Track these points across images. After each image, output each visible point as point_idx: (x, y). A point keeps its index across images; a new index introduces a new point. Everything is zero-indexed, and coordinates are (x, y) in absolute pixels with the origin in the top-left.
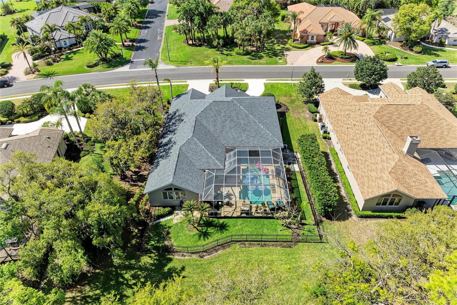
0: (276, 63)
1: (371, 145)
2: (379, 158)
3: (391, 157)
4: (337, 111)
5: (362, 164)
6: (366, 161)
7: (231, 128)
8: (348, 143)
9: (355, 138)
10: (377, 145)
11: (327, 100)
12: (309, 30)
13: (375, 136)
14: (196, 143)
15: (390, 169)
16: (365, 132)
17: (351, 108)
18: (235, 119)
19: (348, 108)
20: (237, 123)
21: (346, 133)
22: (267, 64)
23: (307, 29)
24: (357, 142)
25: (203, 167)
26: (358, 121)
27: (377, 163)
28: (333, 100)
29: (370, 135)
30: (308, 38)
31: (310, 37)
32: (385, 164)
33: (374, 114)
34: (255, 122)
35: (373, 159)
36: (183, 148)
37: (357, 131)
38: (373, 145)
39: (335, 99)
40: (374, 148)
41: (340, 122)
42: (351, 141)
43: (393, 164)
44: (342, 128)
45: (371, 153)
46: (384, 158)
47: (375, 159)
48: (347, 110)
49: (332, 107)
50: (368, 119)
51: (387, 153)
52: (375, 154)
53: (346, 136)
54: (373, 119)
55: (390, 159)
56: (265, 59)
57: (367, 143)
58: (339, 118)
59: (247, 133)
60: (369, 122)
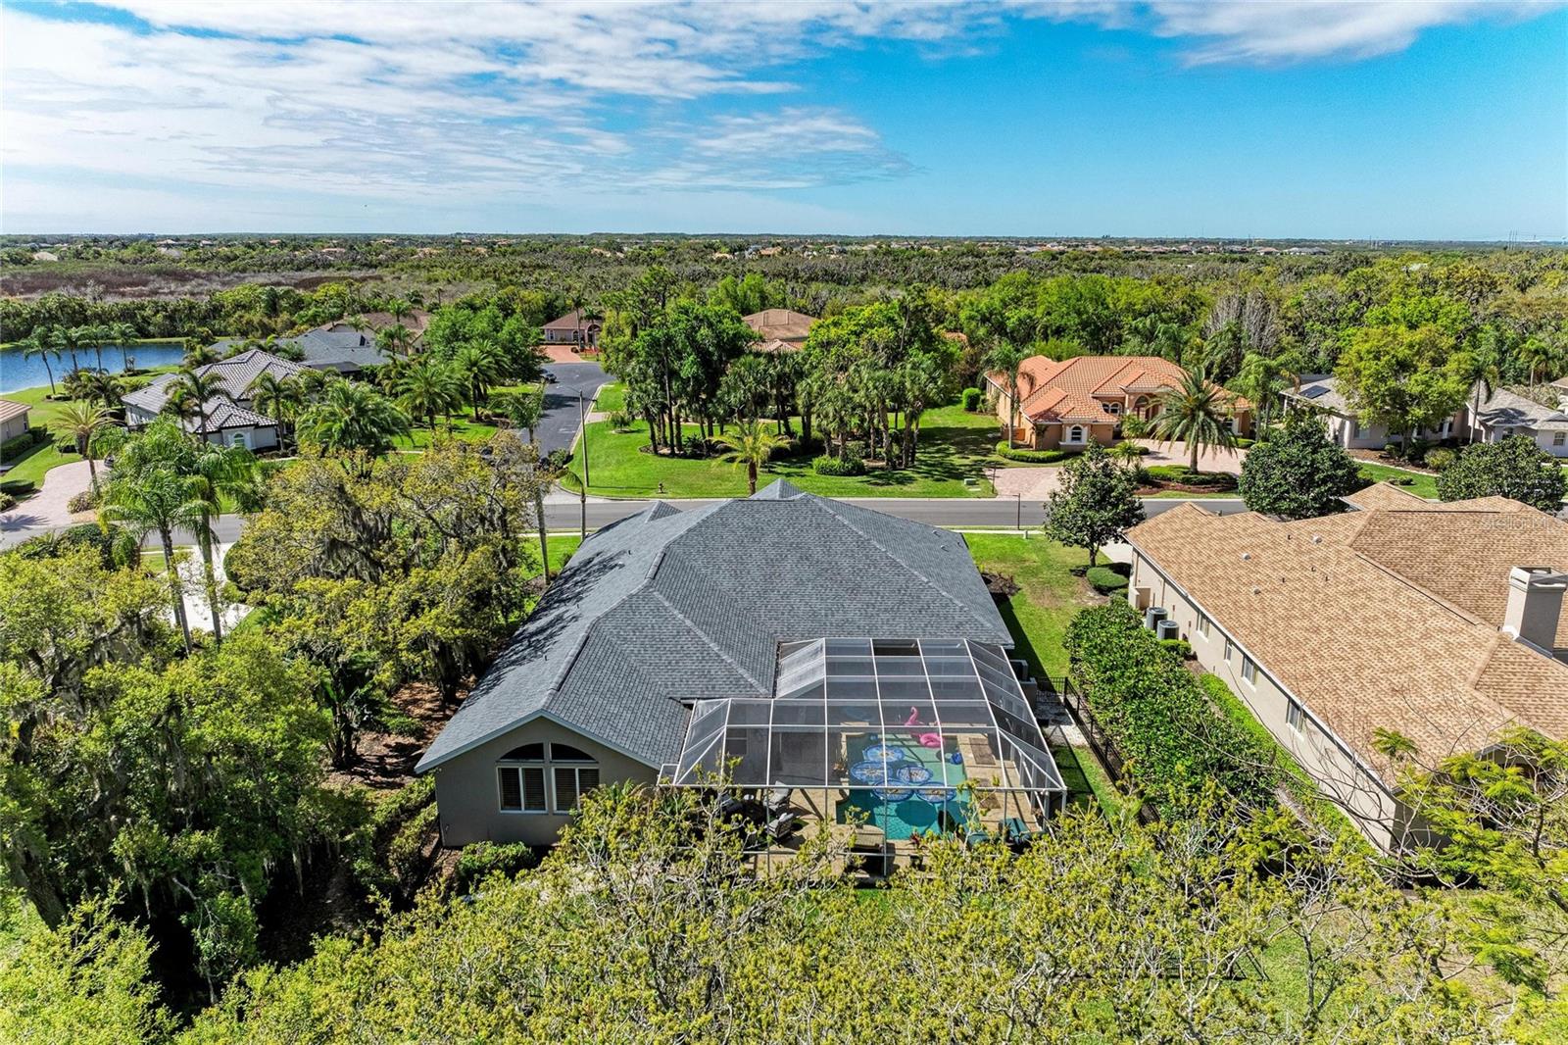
0: (960, 493)
1: (1365, 620)
2: (1415, 651)
3: (1465, 638)
4: (1204, 558)
5: (1346, 679)
6: (1360, 668)
7: (800, 583)
8: (1271, 630)
9: (1296, 613)
10: (1393, 616)
11: (1159, 538)
12: (1062, 409)
13: (1378, 595)
14: (658, 609)
15: (1473, 675)
16: (1331, 591)
17: (1256, 541)
18: (818, 552)
19: (1246, 541)
20: (826, 566)
21: (1257, 605)
22: (925, 494)
23: (1057, 409)
24: (1306, 623)
25: (682, 691)
26: (1293, 568)
27: (1412, 667)
28: (1183, 534)
29: (1354, 594)
30: (1060, 436)
31: (1069, 431)
32: (1447, 665)
33: (1351, 538)
34: (894, 564)
35: (1387, 657)
36: (608, 627)
37: (1298, 595)
38: (1376, 618)
39: (1188, 530)
40: (1385, 625)
41: (1222, 584)
42: (1281, 624)
43: (1482, 658)
44: (1234, 597)
45: (1377, 642)
46: (1433, 645)
47: (1397, 656)
48: (1243, 548)
49: (1185, 552)
50: (1332, 556)
51: (1442, 630)
52: (1392, 642)
53: (1257, 616)
54: (1350, 553)
55: (1462, 645)
56: (921, 483)
57: (1348, 619)
58: (1219, 572)
59: (866, 597)
60: (1338, 563)
